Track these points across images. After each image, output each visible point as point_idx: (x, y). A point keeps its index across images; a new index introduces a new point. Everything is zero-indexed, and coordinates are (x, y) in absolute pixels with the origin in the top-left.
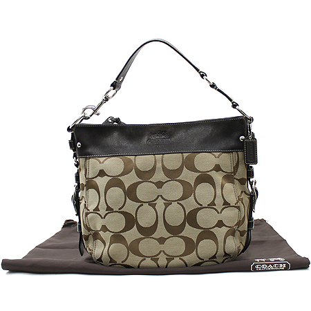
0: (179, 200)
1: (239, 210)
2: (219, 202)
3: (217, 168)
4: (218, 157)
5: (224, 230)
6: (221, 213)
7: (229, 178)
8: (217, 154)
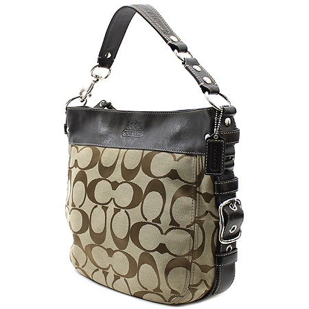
0: (127, 208)
1: (193, 236)
2: (166, 219)
3: (173, 175)
4: (178, 160)
5: (167, 257)
6: (166, 234)
7: (189, 189)
8: (178, 156)
